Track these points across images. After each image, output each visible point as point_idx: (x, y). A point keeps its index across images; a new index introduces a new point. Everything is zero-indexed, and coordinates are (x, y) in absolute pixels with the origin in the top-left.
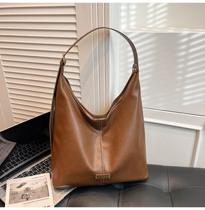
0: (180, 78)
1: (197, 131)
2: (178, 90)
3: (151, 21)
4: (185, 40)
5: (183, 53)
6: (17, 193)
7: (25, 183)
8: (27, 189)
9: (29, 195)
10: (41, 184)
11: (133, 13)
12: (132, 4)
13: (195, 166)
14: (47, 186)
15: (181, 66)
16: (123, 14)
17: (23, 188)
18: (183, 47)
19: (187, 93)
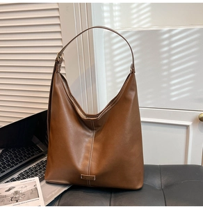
0: (165, 73)
1: (187, 127)
2: (165, 85)
3: (135, 21)
4: (166, 36)
5: (166, 49)
6: (6, 196)
7: (14, 187)
8: (16, 193)
9: (19, 197)
10: (30, 187)
11: (116, 14)
12: (115, 5)
13: (189, 163)
14: (36, 188)
15: (165, 61)
16: (106, 15)
17: (12, 191)
18: (166, 43)
19: (173, 88)
